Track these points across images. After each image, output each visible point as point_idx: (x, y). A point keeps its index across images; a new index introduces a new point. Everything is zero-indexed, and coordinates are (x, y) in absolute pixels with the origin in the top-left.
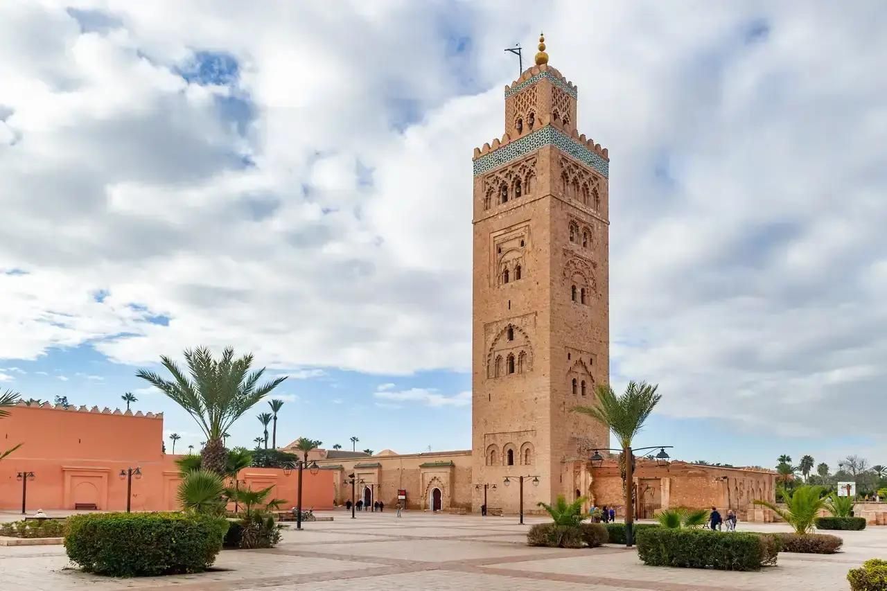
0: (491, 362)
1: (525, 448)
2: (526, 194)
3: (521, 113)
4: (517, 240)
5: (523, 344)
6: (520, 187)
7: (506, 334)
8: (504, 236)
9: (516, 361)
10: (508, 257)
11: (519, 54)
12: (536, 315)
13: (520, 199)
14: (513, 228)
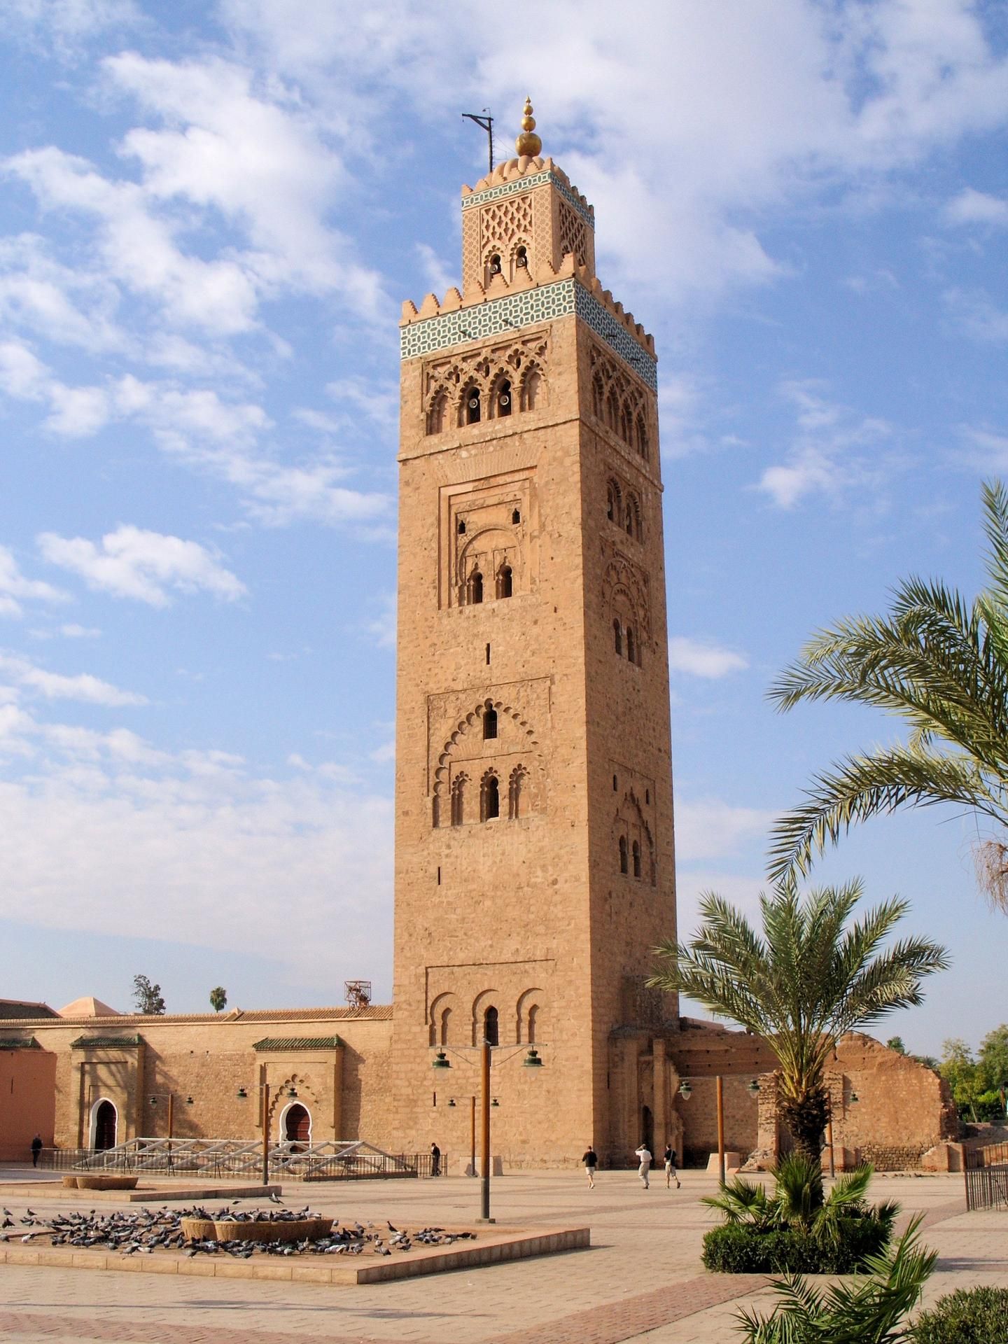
0: (443, 788)
1: (527, 1004)
2: (522, 409)
3: (498, 244)
4: (502, 508)
5: (518, 748)
6: (509, 394)
7: (478, 724)
8: (470, 497)
9: (503, 788)
10: (479, 545)
11: (489, 129)
12: (553, 683)
13: (508, 420)
14: (493, 482)
